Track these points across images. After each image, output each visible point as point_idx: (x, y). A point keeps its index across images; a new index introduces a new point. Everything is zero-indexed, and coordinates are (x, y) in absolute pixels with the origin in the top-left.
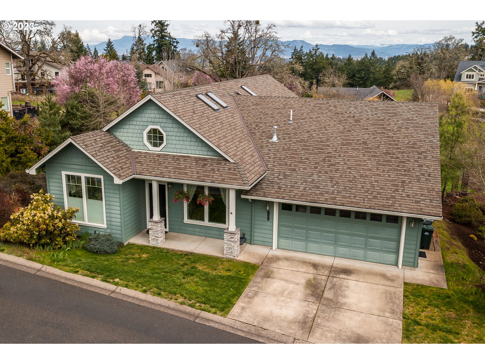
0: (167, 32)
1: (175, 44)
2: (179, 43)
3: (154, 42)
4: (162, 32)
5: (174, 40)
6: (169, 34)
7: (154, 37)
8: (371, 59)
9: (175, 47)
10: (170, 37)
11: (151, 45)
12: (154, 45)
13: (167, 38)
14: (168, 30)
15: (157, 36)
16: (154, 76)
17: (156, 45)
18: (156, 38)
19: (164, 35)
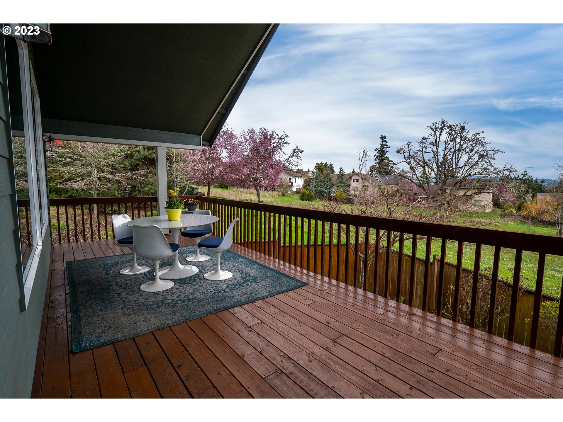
1: (392, 165)
2: (395, 164)
4: (382, 157)
6: (388, 158)
7: (376, 160)
9: (392, 167)
10: (389, 160)
12: (375, 166)
13: (386, 161)
14: (387, 155)
15: (378, 159)
16: (360, 180)
17: (377, 166)
18: (377, 161)
19: (384, 159)
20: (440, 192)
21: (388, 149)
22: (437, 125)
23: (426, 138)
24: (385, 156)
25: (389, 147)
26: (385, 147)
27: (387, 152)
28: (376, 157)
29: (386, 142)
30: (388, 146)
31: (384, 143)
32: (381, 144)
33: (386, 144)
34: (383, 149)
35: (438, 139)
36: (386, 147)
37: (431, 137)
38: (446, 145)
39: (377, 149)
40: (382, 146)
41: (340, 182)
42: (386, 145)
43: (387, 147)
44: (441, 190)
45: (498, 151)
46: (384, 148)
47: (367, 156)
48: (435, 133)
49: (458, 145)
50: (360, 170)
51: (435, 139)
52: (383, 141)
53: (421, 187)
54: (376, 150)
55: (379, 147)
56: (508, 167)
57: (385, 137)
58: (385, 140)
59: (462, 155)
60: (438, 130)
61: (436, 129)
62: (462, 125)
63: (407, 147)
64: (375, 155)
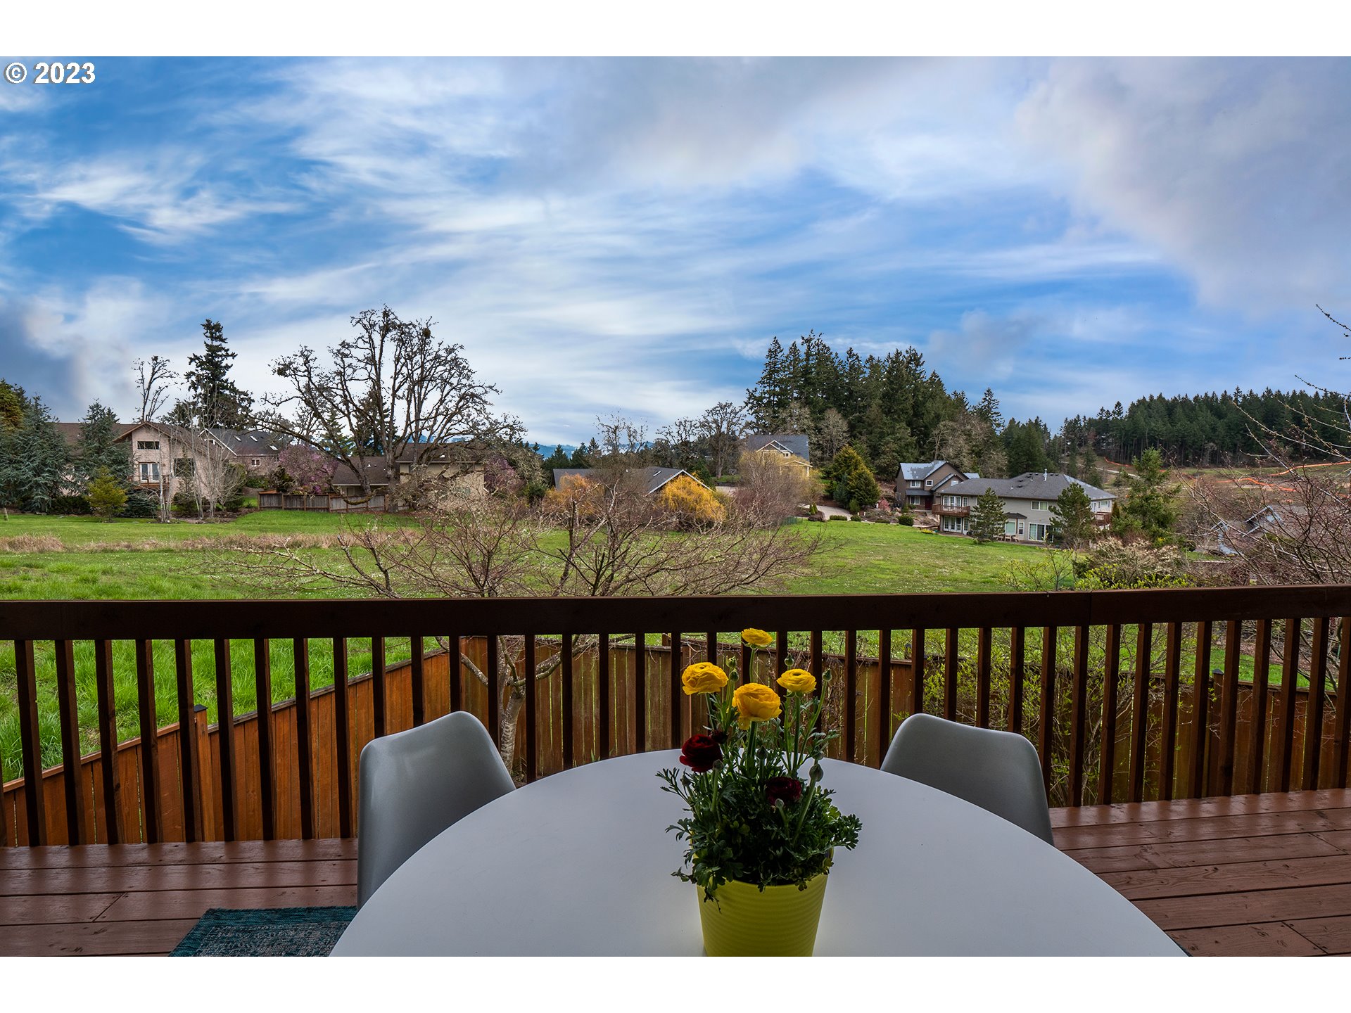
0: (227, 380)
1: (245, 403)
2: (254, 401)
3: (194, 398)
4: (214, 380)
5: (242, 396)
6: (232, 384)
7: (196, 389)
8: (590, 450)
9: (246, 409)
10: (234, 390)
11: (189, 404)
12: (194, 404)
13: (227, 392)
14: (229, 376)
15: (204, 386)
16: (164, 447)
17: (200, 405)
18: (200, 390)
19: (219, 385)
20: (390, 472)
21: (229, 361)
22: (374, 318)
23: (348, 344)
24: (224, 378)
25: (233, 356)
26: (220, 353)
27: (227, 367)
28: (194, 378)
29: (223, 341)
30: (230, 353)
31: (216, 343)
32: (207, 345)
33: (224, 345)
34: (217, 360)
35: (377, 351)
36: (225, 353)
37: (360, 343)
38: (396, 365)
39: (196, 358)
40: (213, 350)
41: (99, 451)
42: (223, 349)
43: (228, 355)
44: (392, 468)
45: (491, 387)
46: (218, 356)
47: (167, 374)
48: (370, 337)
49: (419, 371)
50: (146, 413)
51: (371, 350)
52: (213, 338)
53: (343, 461)
54: (192, 360)
55: (202, 352)
56: (510, 421)
57: (218, 328)
58: (218, 334)
59: (427, 392)
60: (377, 328)
61: (372, 326)
62: (424, 326)
63: (301, 360)
64: (193, 373)
